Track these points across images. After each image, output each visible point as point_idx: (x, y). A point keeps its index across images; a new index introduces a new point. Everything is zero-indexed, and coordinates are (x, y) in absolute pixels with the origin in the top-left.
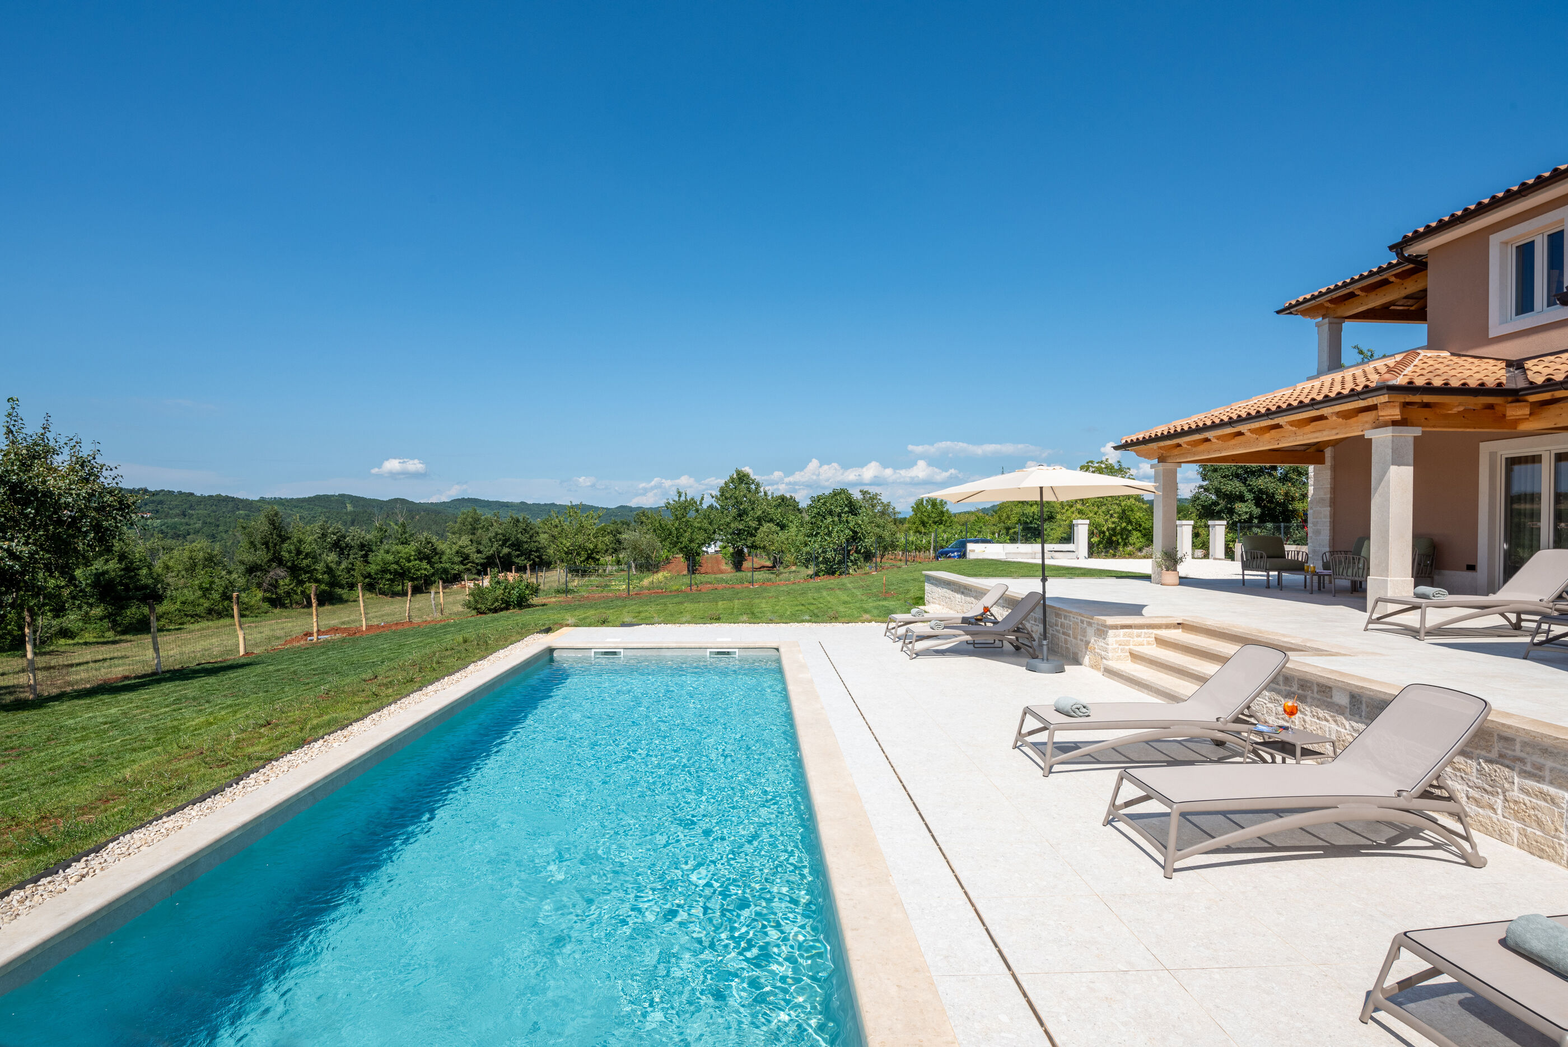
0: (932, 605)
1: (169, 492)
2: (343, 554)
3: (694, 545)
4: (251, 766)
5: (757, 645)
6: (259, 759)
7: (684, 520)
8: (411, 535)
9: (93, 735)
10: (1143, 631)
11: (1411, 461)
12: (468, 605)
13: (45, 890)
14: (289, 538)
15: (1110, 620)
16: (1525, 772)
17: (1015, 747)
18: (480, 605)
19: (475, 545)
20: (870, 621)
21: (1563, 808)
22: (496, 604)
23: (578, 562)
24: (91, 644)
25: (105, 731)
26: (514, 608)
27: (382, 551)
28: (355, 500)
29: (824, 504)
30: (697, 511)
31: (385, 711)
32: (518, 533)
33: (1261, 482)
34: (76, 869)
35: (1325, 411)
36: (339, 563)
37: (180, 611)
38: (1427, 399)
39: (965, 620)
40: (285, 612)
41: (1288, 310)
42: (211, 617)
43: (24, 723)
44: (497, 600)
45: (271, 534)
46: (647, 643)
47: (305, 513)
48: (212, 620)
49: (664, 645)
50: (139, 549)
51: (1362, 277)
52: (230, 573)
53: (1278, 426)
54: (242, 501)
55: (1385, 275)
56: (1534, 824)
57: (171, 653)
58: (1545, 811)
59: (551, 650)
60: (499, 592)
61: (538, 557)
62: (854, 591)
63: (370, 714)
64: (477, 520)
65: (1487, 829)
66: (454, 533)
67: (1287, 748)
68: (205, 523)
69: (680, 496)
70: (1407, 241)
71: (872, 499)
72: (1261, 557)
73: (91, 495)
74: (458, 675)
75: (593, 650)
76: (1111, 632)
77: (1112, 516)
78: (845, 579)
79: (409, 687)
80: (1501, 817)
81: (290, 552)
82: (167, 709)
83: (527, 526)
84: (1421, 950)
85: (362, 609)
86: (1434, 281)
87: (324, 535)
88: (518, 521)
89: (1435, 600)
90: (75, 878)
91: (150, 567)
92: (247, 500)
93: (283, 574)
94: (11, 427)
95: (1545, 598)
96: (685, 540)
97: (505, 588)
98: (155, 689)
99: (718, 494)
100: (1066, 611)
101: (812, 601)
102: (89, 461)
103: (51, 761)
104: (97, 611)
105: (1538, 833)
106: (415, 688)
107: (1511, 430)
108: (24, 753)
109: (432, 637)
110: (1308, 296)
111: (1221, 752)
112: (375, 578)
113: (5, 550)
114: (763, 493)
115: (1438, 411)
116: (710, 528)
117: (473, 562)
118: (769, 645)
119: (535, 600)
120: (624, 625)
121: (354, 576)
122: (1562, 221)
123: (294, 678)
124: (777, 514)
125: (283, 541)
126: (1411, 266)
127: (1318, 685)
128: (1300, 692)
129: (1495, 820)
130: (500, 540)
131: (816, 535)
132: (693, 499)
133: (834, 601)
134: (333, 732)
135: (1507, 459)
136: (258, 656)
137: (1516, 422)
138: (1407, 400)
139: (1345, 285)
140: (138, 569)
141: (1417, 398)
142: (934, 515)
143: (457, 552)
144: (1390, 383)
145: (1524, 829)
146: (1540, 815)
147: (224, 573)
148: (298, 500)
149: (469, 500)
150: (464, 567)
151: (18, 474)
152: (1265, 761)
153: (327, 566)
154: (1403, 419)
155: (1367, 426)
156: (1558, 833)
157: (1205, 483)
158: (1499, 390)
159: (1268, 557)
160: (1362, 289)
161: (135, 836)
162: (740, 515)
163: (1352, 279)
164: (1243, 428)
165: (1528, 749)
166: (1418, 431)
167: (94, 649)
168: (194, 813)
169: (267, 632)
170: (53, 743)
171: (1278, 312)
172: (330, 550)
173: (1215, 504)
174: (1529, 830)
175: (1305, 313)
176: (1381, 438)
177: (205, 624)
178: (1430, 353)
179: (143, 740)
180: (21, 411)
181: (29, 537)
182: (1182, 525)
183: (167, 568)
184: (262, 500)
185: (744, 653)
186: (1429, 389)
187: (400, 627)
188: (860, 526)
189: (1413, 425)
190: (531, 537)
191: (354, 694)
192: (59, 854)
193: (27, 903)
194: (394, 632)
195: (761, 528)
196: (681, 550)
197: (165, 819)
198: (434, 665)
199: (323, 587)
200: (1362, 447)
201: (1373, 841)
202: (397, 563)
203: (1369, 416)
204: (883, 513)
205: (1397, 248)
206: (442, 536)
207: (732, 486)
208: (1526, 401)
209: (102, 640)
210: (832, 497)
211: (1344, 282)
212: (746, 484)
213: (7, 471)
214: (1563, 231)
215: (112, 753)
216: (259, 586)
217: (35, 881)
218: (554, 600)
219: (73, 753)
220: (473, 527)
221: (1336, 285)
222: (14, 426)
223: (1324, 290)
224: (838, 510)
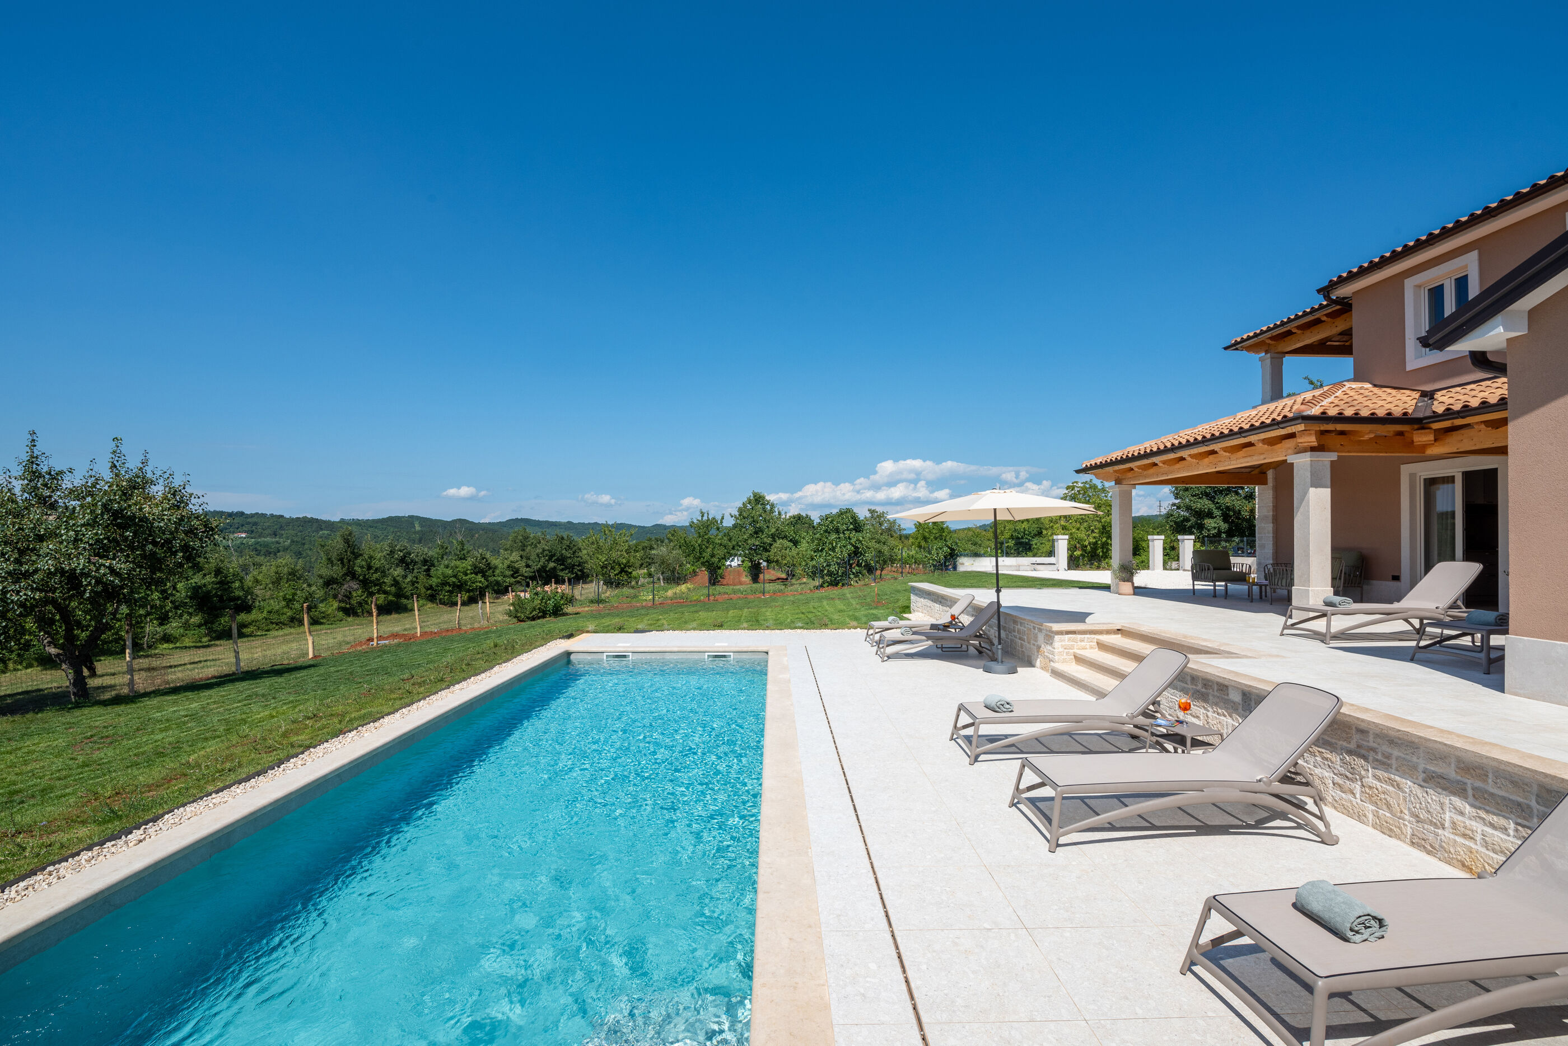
0: (916, 613)
1: (263, 514)
2: (408, 568)
3: (715, 560)
4: (292, 751)
5: (750, 649)
6: (300, 746)
7: (706, 537)
8: (468, 552)
9: (174, 726)
10: (1086, 636)
11: (1329, 483)
12: (509, 614)
13: (108, 851)
14: (361, 555)
15: (1056, 627)
16: (1377, 760)
17: (952, 739)
18: (521, 615)
19: (524, 560)
20: (855, 628)
21: (1406, 793)
22: (534, 613)
23: (612, 575)
24: (189, 647)
25: (184, 723)
26: (550, 616)
27: (442, 566)
28: (423, 521)
29: (831, 522)
30: (718, 529)
31: (415, 706)
32: (562, 550)
33: (1228, 500)
34: (137, 834)
35: (1253, 438)
36: (405, 577)
37: (266, 619)
38: (1340, 427)
39: (934, 627)
40: (358, 620)
41: (1234, 346)
42: (292, 624)
43: (120, 715)
44: (534, 609)
45: (346, 551)
46: (654, 647)
47: (379, 533)
48: (294, 627)
49: (668, 649)
50: (233, 564)
51: (1297, 317)
52: (310, 585)
53: (1213, 452)
54: (325, 522)
55: (1317, 315)
56: (1384, 807)
57: (256, 656)
58: (1393, 795)
59: (568, 654)
60: (537, 602)
61: (580, 570)
62: (851, 600)
63: (401, 708)
64: (526, 538)
65: (1349, 811)
66: (506, 550)
67: (1179, 740)
68: (293, 541)
69: (703, 516)
70: (1332, 285)
71: (877, 517)
72: (1209, 569)
73: (181, 519)
74: (483, 675)
75: (605, 654)
76: (1057, 638)
77: (1093, 531)
78: (846, 590)
79: (439, 685)
80: (1359, 801)
81: (362, 567)
82: (239, 705)
83: (571, 543)
84: (1228, 913)
85: (417, 617)
86: (1358, 320)
87: (392, 552)
88: (563, 538)
89: (1341, 608)
90: (134, 842)
91: (241, 581)
92: (329, 521)
93: (355, 587)
94: (115, 462)
95: (1441, 606)
96: (707, 555)
97: (543, 599)
98: (229, 687)
99: (737, 514)
100: (1021, 619)
101: (812, 610)
102: (180, 491)
103: (137, 748)
104: (196, 620)
105: (1388, 815)
106: (444, 687)
107: (1420, 455)
108: (116, 741)
109: (473, 643)
110: (1251, 334)
111: (1135, 744)
112: (436, 590)
113: (107, 567)
114: (777, 513)
115: (1352, 438)
116: (730, 544)
117: (523, 576)
118: (760, 649)
119: (570, 609)
120: (637, 631)
121: (417, 588)
122: (1466, 266)
123: (350, 678)
124: (790, 531)
125: (356, 558)
126: (1338, 307)
127: (1218, 684)
128: (1204, 690)
129: (1355, 803)
130: (547, 555)
131: (822, 550)
132: (714, 518)
133: (830, 609)
134: (366, 724)
135: (1425, 480)
136: (325, 658)
137: (1424, 447)
138: (1322, 428)
139: (1283, 324)
140: (232, 583)
141: (1330, 427)
142: (934, 531)
143: (509, 567)
144: (1305, 414)
145: (1377, 812)
146: (1389, 799)
147: (305, 585)
148: (374, 521)
149: (522, 520)
150: (514, 580)
151: (119, 503)
152: (1167, 751)
153: (395, 580)
154: (1319, 445)
155: (1290, 451)
156: (1403, 815)
157: (1177, 501)
158: (1405, 419)
159: (1214, 569)
160: (1298, 327)
161: (187, 809)
162: (756, 533)
163: (1289, 318)
164: (1184, 453)
165: (1379, 740)
166: (1333, 456)
167: (193, 651)
168: (238, 791)
169: (339, 637)
170: (141, 732)
171: (1226, 348)
172: (397, 565)
173: (1187, 520)
174: (1381, 811)
175: (1249, 349)
176: (1302, 462)
177: (287, 630)
178: (1355, 385)
179: (215, 731)
180: (123, 449)
181: (128, 556)
182: (1153, 540)
183: (257, 581)
184: (342, 521)
185: (739, 656)
186: (1340, 418)
187: (449, 633)
188: (861, 542)
189: (1329, 450)
190: (574, 552)
191: (392, 691)
192: (126, 824)
193: (93, 862)
194: (443, 638)
195: (775, 545)
196: (703, 564)
197: (214, 795)
198: (464, 667)
199: (391, 598)
200: (1284, 471)
201: (1243, 822)
202: (455, 576)
203: (1290, 443)
204: (889, 530)
205: (1325, 291)
206: (495, 552)
207: (749, 507)
208: (1430, 428)
209: (200, 644)
210: (839, 516)
211: (1282, 321)
212: (762, 504)
213: (110, 500)
214: (1466, 276)
215: (188, 741)
216: (335, 597)
217: (101, 844)
218: (587, 609)
219: (156, 741)
220: (523, 544)
221: (1275, 324)
222: (118, 461)
223: (1264, 329)
224: (845, 527)
